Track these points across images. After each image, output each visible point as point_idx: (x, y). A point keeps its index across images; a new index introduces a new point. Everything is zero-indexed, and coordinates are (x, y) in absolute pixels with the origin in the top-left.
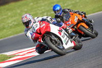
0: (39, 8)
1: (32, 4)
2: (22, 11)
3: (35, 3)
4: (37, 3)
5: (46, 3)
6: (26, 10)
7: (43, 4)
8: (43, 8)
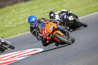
0: (21, 15)
1: (14, 11)
2: (4, 18)
3: (17, 10)
4: (19, 10)
5: (27, 9)
6: (8, 16)
7: (24, 11)
8: (24, 14)
